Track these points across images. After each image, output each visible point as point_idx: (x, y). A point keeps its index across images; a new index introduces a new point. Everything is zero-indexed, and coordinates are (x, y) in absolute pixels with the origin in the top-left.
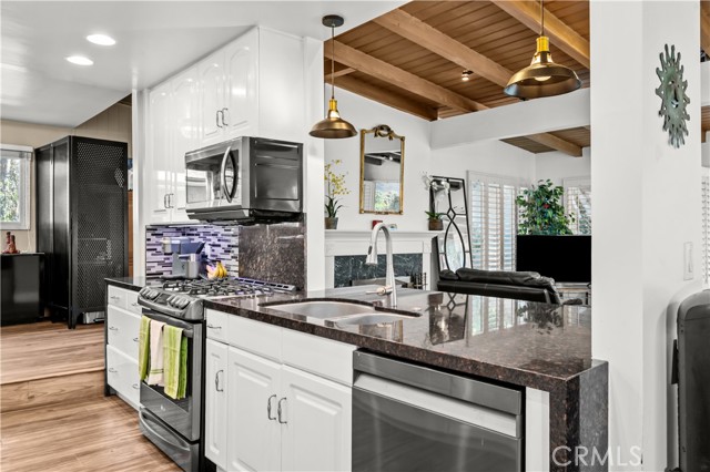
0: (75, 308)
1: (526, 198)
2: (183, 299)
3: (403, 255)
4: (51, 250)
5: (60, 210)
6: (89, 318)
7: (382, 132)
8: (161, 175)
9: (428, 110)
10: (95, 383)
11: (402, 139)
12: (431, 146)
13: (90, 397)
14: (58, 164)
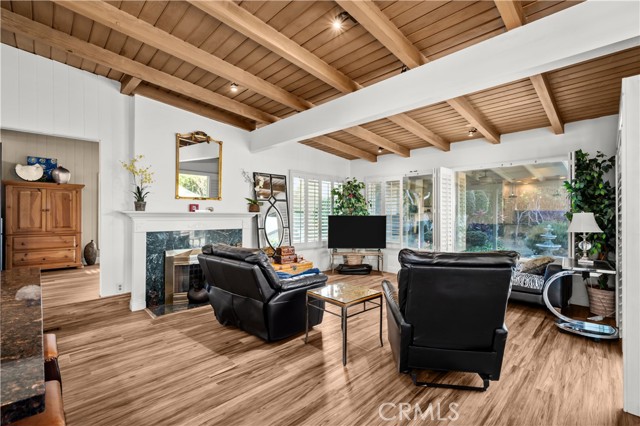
1: (341, 190)
3: (223, 231)
7: (199, 137)
9: (248, 125)
11: (220, 143)
12: (250, 148)
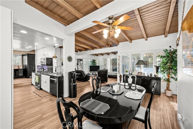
0: (28, 76)
1: (92, 61)
2: (39, 73)
4: (25, 68)
5: (26, 63)
6: (30, 77)
8: (38, 57)
10: (31, 84)
12: (77, 55)
13: (30, 85)
14: (26, 57)
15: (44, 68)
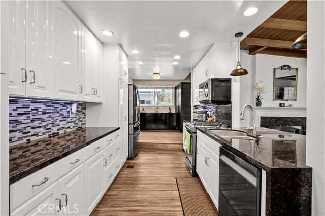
2: (192, 126)
4: (178, 112)
7: (285, 68)
10: (181, 147)
11: (297, 69)
14: (179, 90)
15: (209, 113)
